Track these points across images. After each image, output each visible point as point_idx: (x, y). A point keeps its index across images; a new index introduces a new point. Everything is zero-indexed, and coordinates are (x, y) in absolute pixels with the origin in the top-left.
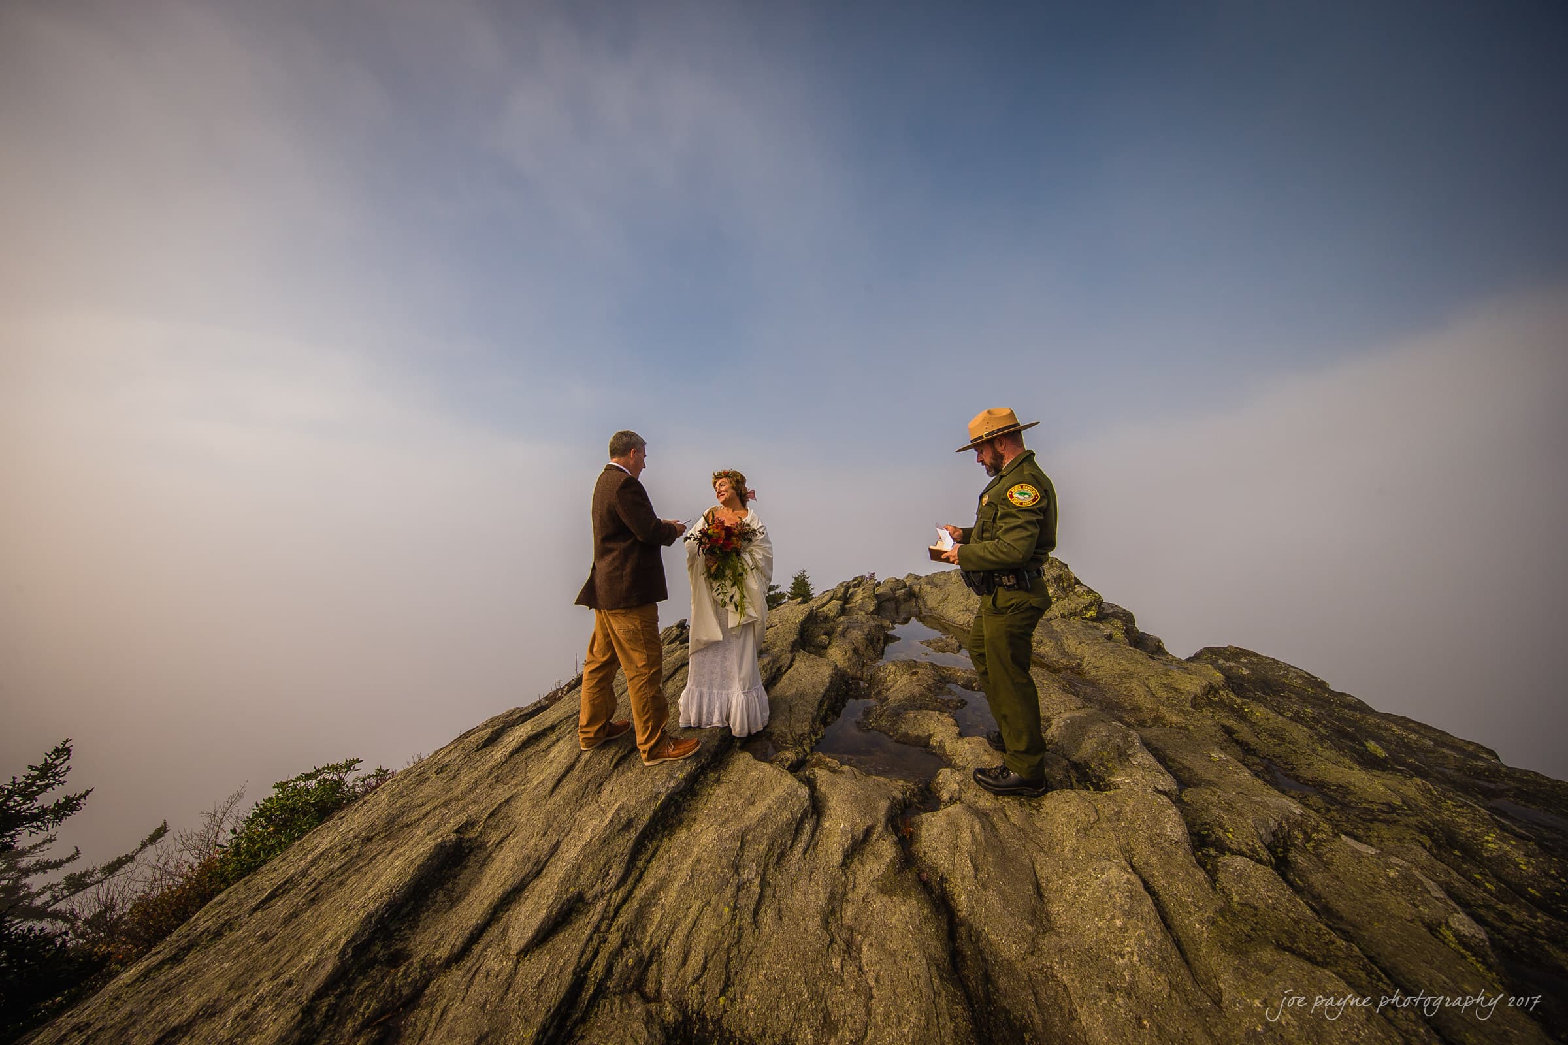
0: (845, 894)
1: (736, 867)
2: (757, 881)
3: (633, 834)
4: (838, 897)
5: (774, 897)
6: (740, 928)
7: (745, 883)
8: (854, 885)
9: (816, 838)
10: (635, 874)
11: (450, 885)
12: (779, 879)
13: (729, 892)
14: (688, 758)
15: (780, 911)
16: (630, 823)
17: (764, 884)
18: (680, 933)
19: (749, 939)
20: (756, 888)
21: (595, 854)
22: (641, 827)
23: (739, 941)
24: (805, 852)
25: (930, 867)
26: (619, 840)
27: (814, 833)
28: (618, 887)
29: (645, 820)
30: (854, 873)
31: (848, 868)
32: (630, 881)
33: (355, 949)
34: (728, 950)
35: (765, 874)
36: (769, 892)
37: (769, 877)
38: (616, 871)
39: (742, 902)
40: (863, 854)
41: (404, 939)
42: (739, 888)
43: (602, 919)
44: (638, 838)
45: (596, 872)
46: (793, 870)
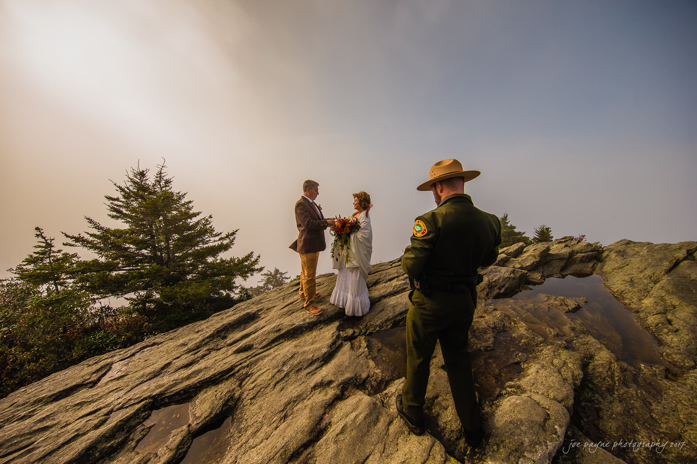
0: (304, 399)
1: (284, 364)
2: (285, 373)
3: (277, 334)
4: (302, 398)
5: (286, 382)
6: (269, 384)
7: (282, 371)
8: (310, 398)
9: (316, 371)
10: (269, 347)
11: (246, 325)
12: (293, 376)
13: (276, 370)
14: (315, 316)
15: (283, 388)
16: (279, 330)
17: (287, 375)
18: (259, 373)
19: (268, 389)
20: (283, 375)
21: (264, 335)
22: (281, 333)
23: (266, 388)
24: (308, 373)
25: (332, 415)
26: (272, 334)
27: (316, 369)
28: (262, 348)
29: (283, 331)
30: (314, 394)
31: (315, 390)
32: (265, 349)
33: (217, 331)
34: (261, 389)
35: (290, 372)
36: (286, 379)
37: (291, 374)
38: (265, 343)
39: (277, 376)
40: (324, 389)
41: (229, 334)
42: (279, 371)
43: (250, 355)
44: (278, 336)
45: (260, 341)
46: (299, 377)
